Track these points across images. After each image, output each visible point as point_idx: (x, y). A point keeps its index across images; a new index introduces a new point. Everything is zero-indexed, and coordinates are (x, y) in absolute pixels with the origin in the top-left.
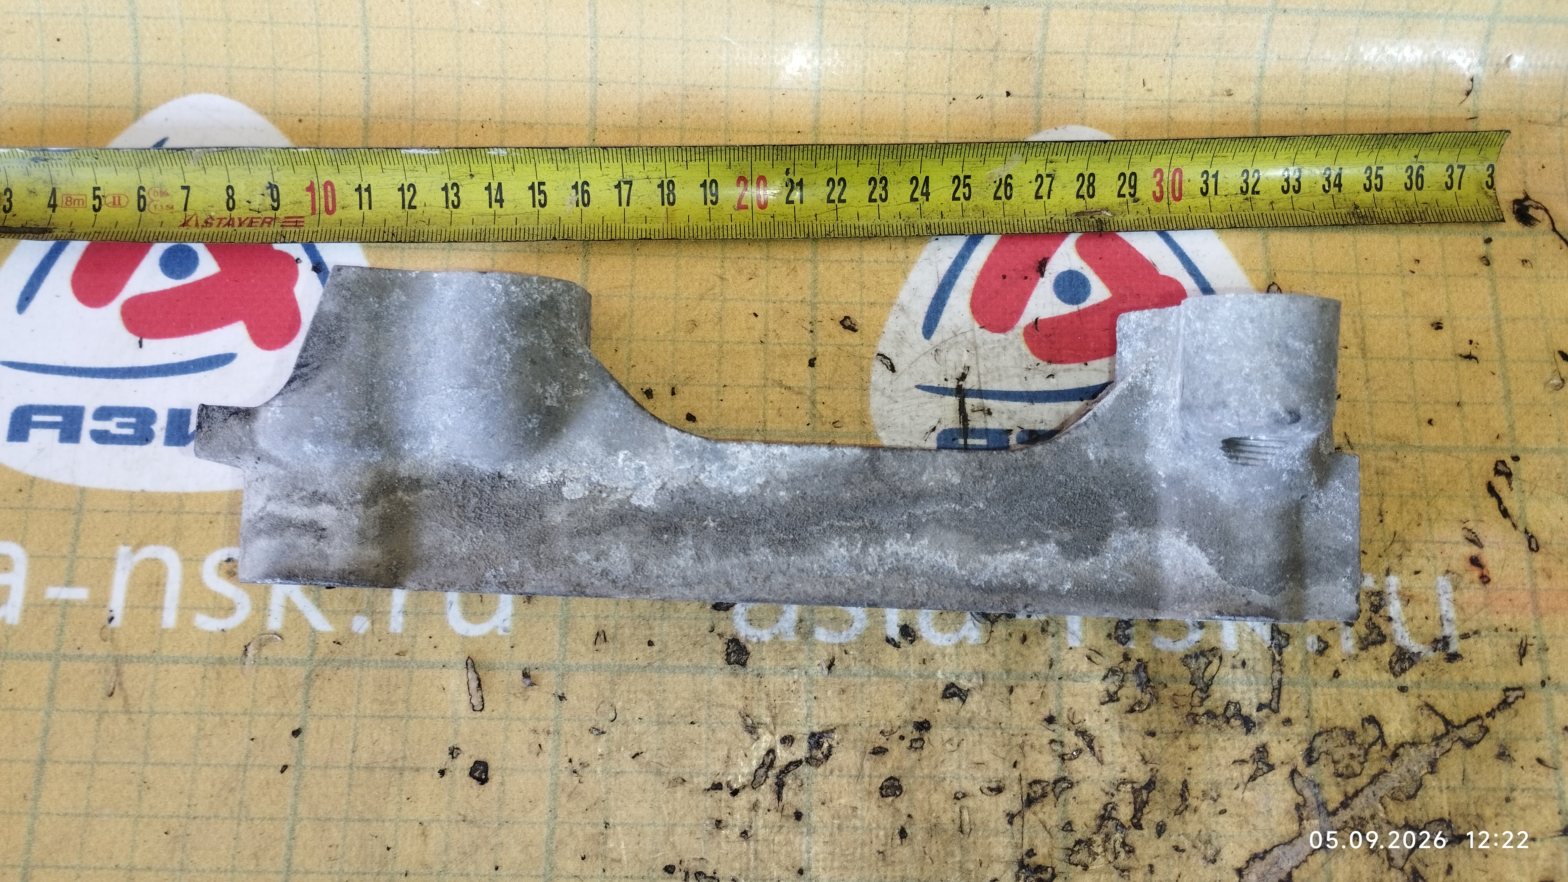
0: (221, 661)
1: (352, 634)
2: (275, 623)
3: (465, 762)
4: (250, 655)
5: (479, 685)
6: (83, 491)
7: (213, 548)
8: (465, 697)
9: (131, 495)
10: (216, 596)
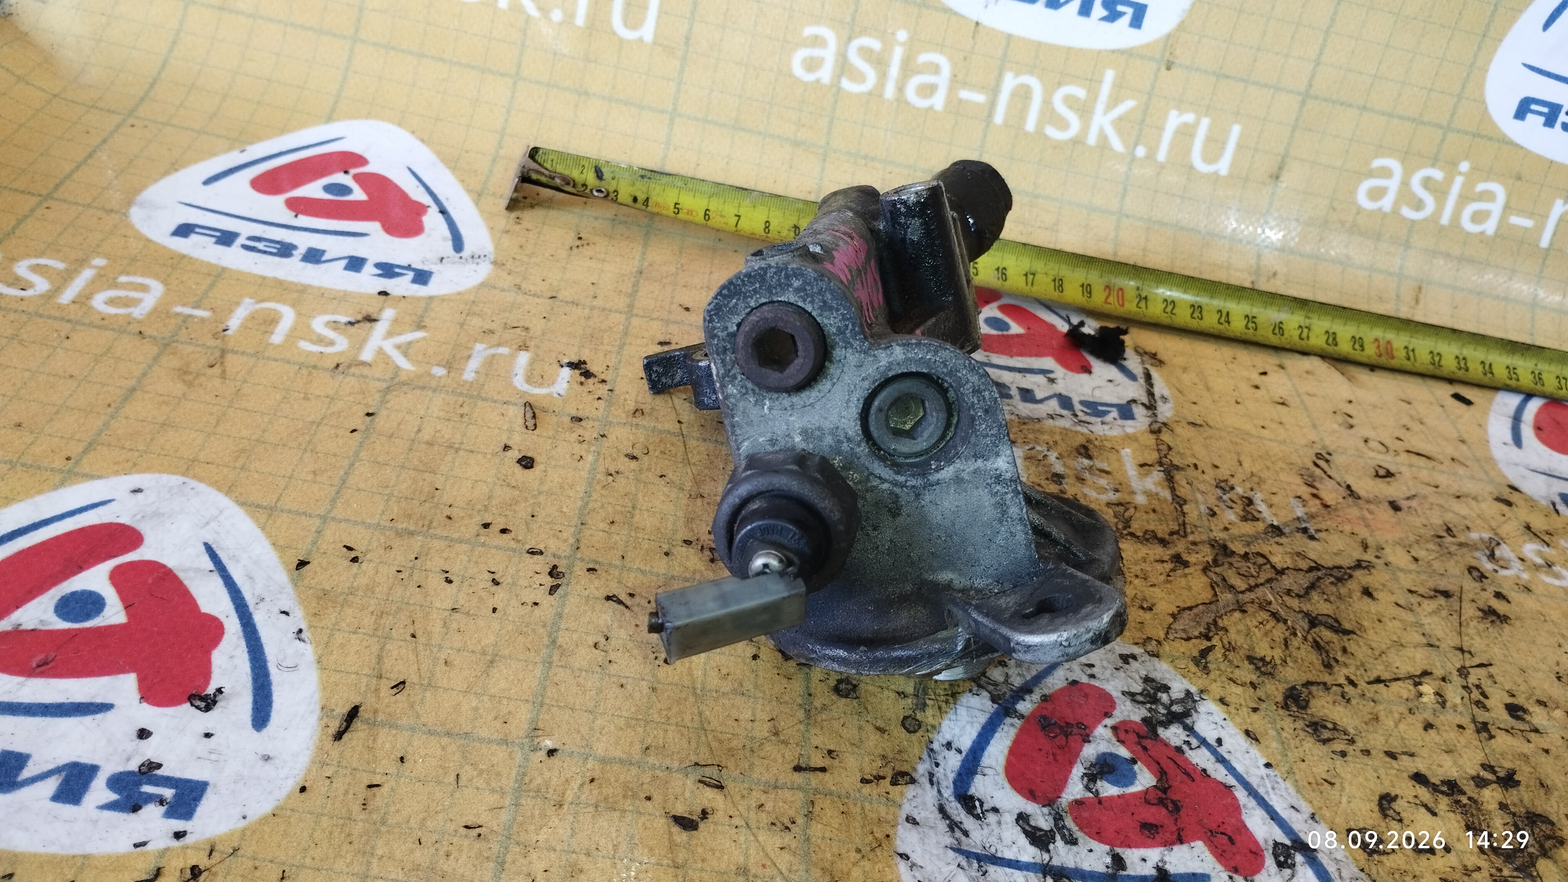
0: (315, 367)
1: (429, 375)
2: (367, 355)
3: (515, 454)
4: (340, 369)
5: (534, 417)
6: (224, 269)
7: (325, 312)
8: (521, 421)
9: (264, 278)
10: (319, 335)
